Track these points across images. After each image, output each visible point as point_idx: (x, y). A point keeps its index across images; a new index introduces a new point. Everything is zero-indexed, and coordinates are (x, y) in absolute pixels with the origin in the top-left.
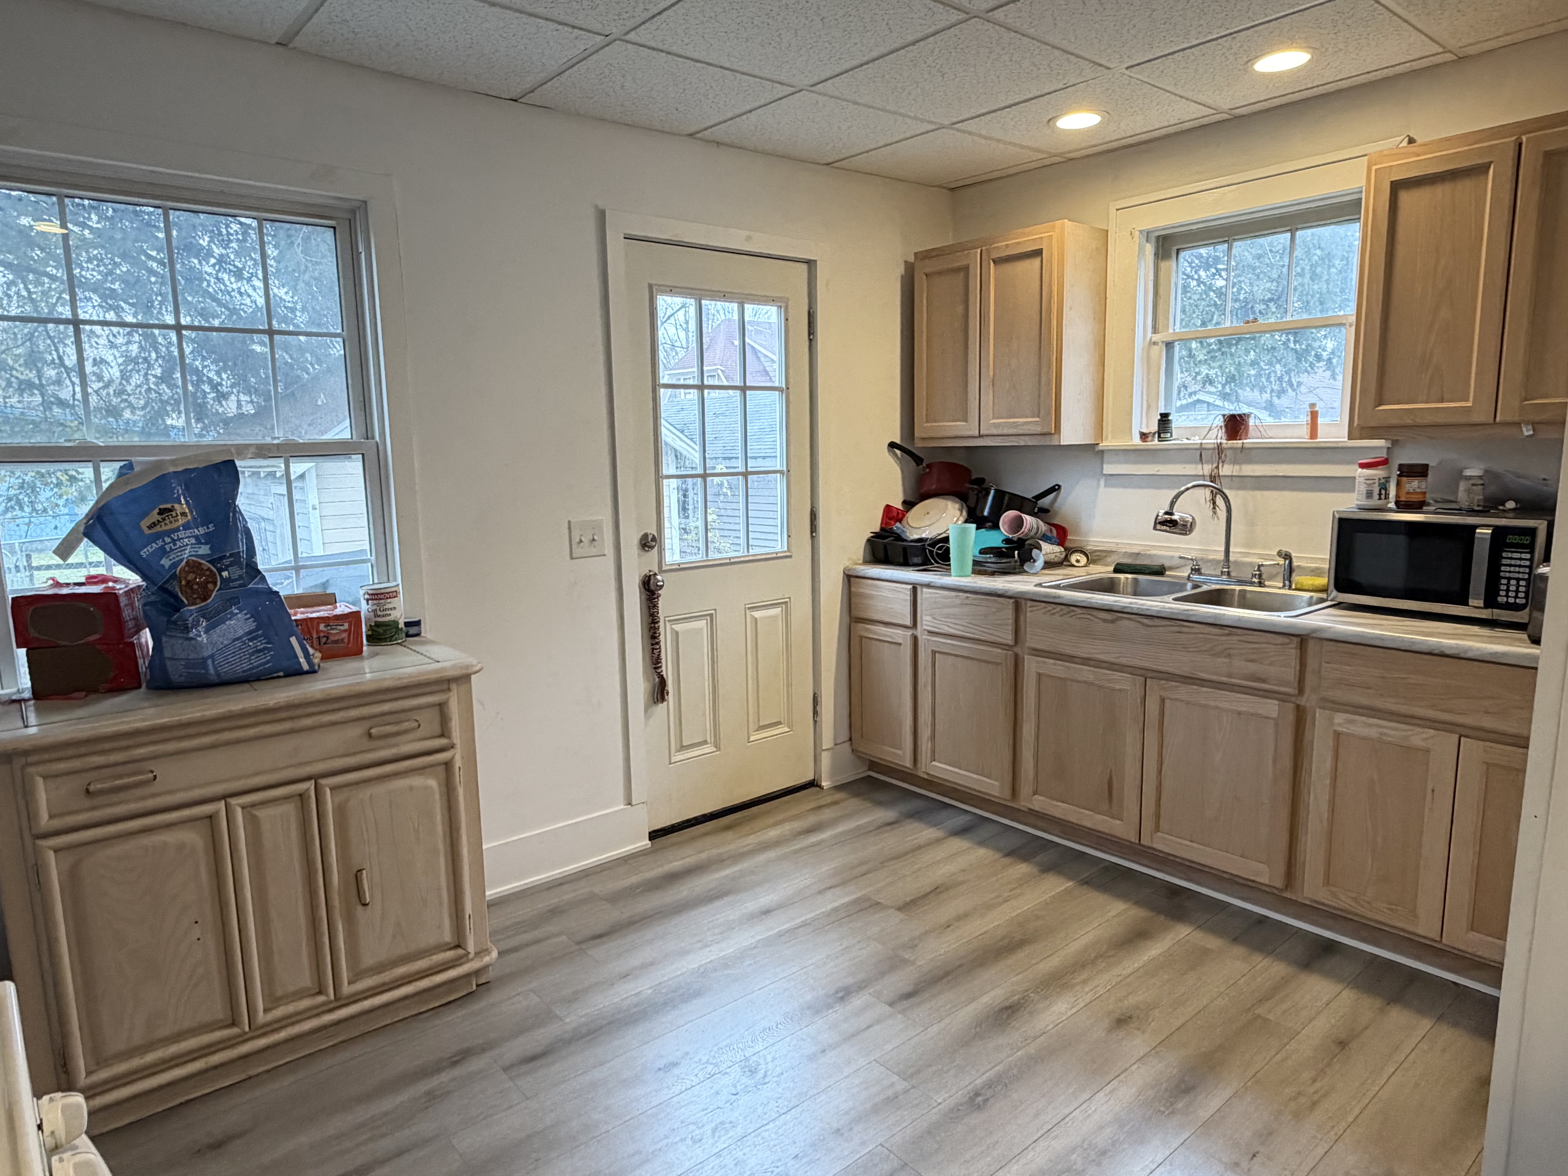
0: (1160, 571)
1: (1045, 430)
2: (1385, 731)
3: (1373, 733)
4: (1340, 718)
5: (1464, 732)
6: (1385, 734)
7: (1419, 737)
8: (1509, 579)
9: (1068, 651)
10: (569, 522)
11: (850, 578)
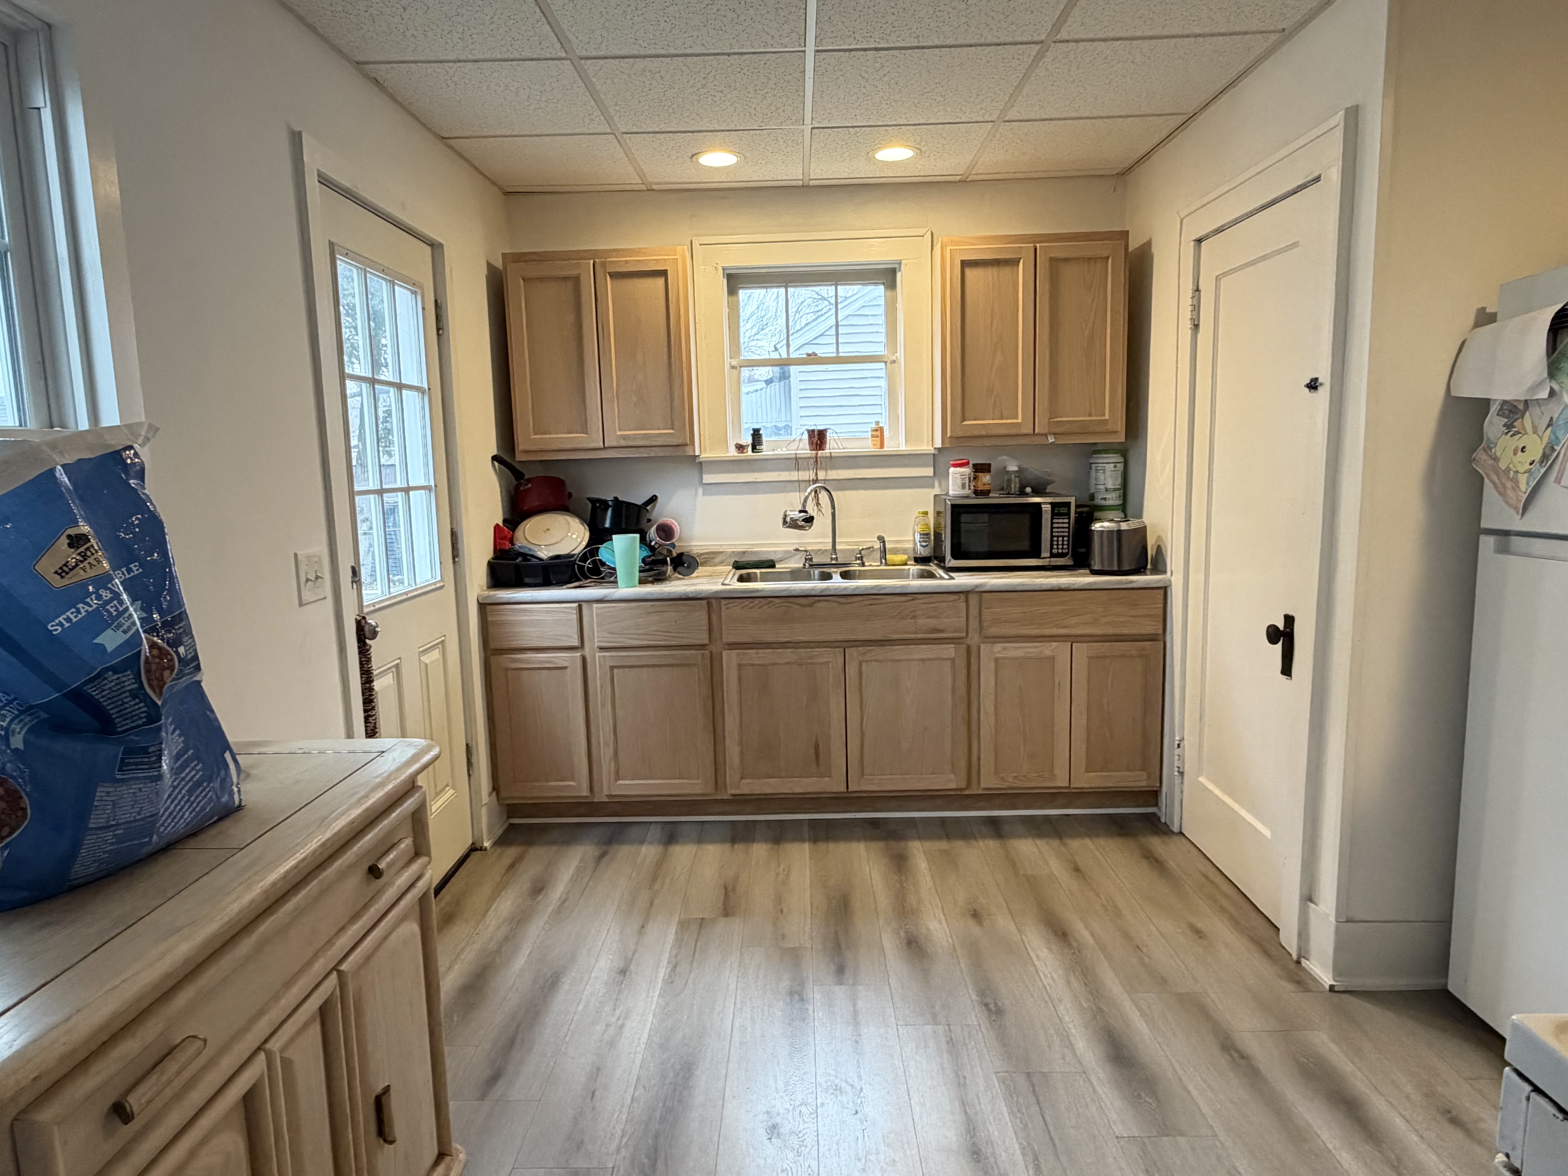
0: (771, 564)
1: (680, 442)
2: (1028, 650)
3: (1020, 653)
4: (998, 647)
5: (1073, 639)
6: (1029, 653)
7: (1048, 649)
8: (1058, 537)
9: (770, 638)
10: (296, 555)
11: (483, 607)
